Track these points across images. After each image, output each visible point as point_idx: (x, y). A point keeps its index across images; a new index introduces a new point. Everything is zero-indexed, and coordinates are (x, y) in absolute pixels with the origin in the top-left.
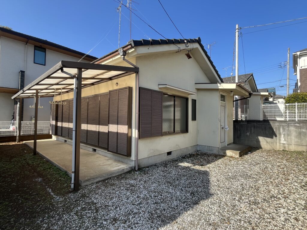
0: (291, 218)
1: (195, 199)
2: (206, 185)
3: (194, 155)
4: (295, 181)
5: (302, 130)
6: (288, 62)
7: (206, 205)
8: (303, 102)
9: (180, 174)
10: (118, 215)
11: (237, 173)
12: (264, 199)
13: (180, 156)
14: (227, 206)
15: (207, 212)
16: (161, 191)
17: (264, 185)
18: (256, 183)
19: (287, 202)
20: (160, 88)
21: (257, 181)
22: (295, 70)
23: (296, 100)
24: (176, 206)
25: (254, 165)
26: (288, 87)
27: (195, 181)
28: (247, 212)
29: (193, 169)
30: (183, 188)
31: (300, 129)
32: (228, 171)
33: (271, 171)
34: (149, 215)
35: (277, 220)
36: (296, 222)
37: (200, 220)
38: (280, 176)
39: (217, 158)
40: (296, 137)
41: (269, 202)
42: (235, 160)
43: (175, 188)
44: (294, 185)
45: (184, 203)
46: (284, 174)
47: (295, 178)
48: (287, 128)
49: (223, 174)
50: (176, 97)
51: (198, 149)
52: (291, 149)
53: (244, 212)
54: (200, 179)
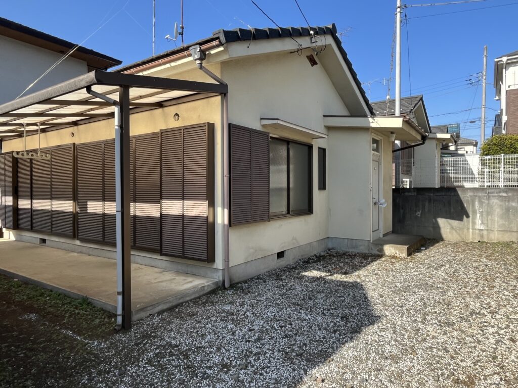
0: (505, 339)
1: (352, 325)
2: (363, 304)
3: (324, 257)
4: (504, 289)
5: (511, 203)
6: (484, 73)
7: (373, 332)
8: (512, 152)
9: (311, 289)
10: (227, 359)
11: (409, 283)
12: (461, 317)
13: (300, 260)
14: (407, 331)
15: (376, 341)
16: (288, 318)
17: (458, 297)
18: (444, 295)
19: (495, 318)
20: (263, 126)
21: (445, 292)
22: (498, 91)
23: (501, 149)
24: (323, 338)
25: (435, 269)
26: (483, 122)
27: (341, 298)
28: (438, 336)
29: (332, 281)
30: (324, 311)
31: (509, 201)
32: (393, 280)
33: (465, 276)
34: (282, 354)
35: (485, 344)
36: (512, 344)
37: (369, 353)
38: (479, 283)
39: (368, 259)
40: (501, 217)
41: (469, 321)
42: (400, 262)
43: (310, 311)
44: (504, 295)
45: (335, 332)
46: (486, 280)
47: (504, 284)
48: (487, 202)
49: (386, 285)
50: (290, 143)
51: (330, 246)
52: (493, 238)
53: (434, 337)
54: (349, 295)
